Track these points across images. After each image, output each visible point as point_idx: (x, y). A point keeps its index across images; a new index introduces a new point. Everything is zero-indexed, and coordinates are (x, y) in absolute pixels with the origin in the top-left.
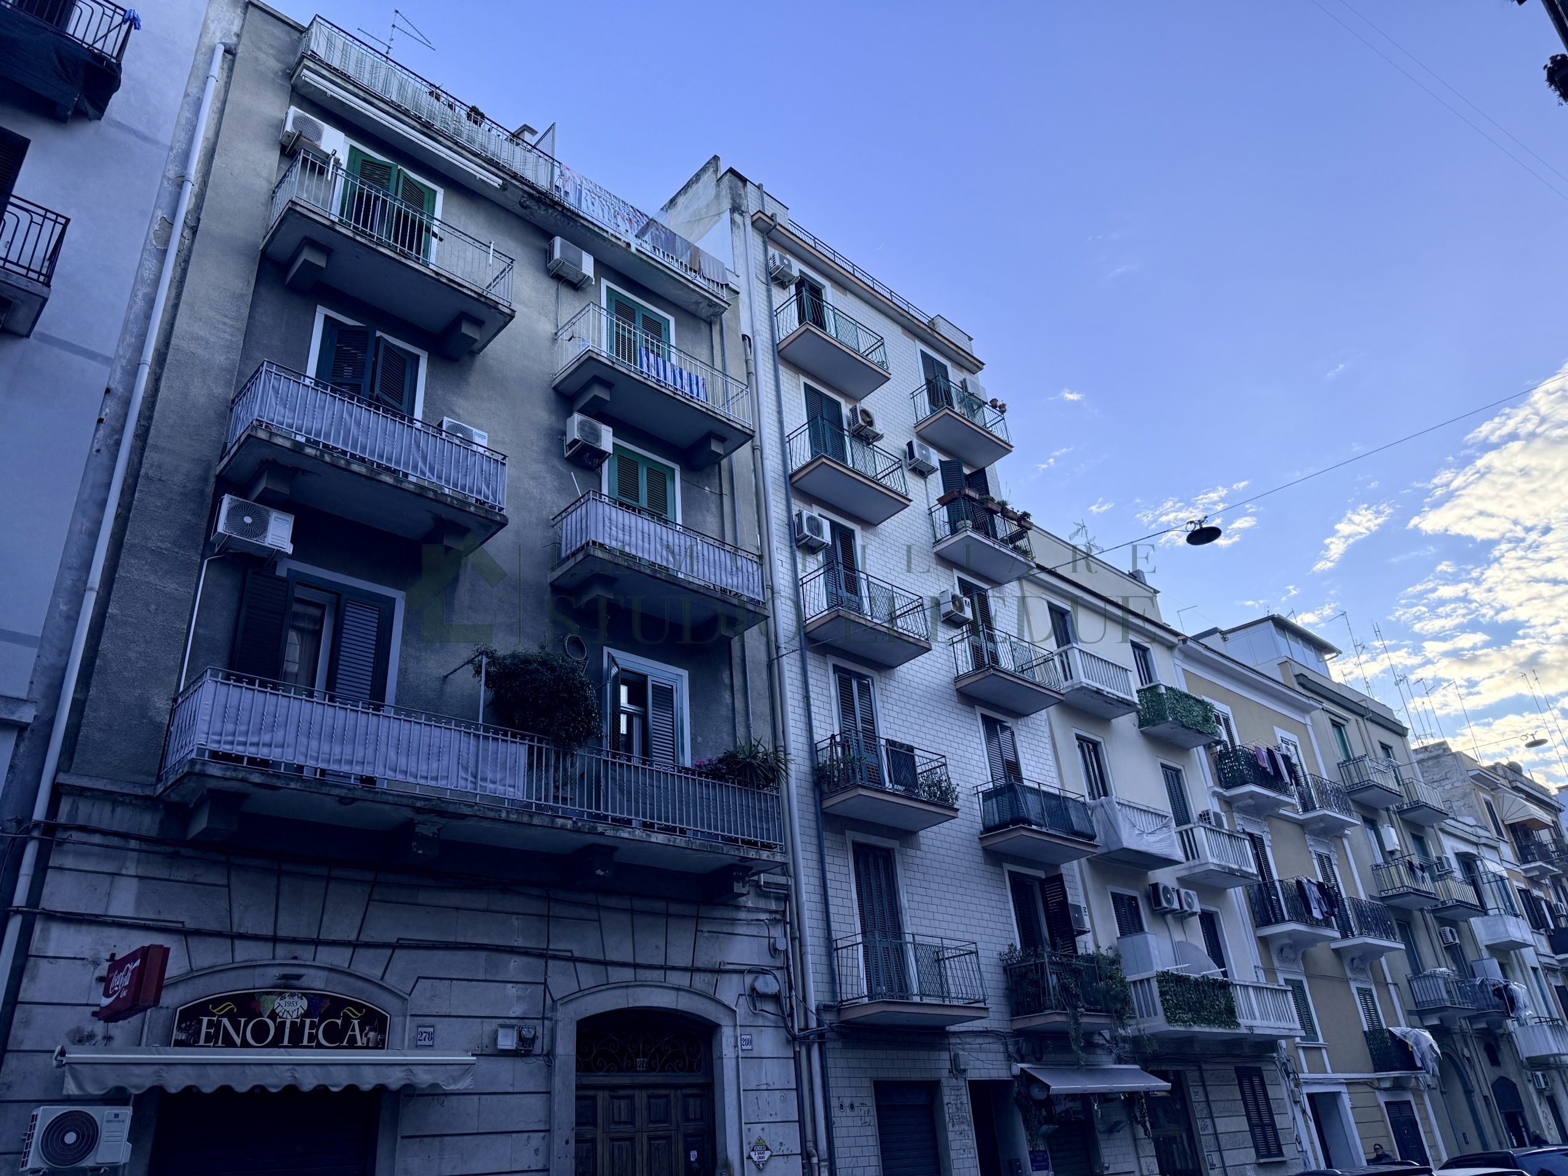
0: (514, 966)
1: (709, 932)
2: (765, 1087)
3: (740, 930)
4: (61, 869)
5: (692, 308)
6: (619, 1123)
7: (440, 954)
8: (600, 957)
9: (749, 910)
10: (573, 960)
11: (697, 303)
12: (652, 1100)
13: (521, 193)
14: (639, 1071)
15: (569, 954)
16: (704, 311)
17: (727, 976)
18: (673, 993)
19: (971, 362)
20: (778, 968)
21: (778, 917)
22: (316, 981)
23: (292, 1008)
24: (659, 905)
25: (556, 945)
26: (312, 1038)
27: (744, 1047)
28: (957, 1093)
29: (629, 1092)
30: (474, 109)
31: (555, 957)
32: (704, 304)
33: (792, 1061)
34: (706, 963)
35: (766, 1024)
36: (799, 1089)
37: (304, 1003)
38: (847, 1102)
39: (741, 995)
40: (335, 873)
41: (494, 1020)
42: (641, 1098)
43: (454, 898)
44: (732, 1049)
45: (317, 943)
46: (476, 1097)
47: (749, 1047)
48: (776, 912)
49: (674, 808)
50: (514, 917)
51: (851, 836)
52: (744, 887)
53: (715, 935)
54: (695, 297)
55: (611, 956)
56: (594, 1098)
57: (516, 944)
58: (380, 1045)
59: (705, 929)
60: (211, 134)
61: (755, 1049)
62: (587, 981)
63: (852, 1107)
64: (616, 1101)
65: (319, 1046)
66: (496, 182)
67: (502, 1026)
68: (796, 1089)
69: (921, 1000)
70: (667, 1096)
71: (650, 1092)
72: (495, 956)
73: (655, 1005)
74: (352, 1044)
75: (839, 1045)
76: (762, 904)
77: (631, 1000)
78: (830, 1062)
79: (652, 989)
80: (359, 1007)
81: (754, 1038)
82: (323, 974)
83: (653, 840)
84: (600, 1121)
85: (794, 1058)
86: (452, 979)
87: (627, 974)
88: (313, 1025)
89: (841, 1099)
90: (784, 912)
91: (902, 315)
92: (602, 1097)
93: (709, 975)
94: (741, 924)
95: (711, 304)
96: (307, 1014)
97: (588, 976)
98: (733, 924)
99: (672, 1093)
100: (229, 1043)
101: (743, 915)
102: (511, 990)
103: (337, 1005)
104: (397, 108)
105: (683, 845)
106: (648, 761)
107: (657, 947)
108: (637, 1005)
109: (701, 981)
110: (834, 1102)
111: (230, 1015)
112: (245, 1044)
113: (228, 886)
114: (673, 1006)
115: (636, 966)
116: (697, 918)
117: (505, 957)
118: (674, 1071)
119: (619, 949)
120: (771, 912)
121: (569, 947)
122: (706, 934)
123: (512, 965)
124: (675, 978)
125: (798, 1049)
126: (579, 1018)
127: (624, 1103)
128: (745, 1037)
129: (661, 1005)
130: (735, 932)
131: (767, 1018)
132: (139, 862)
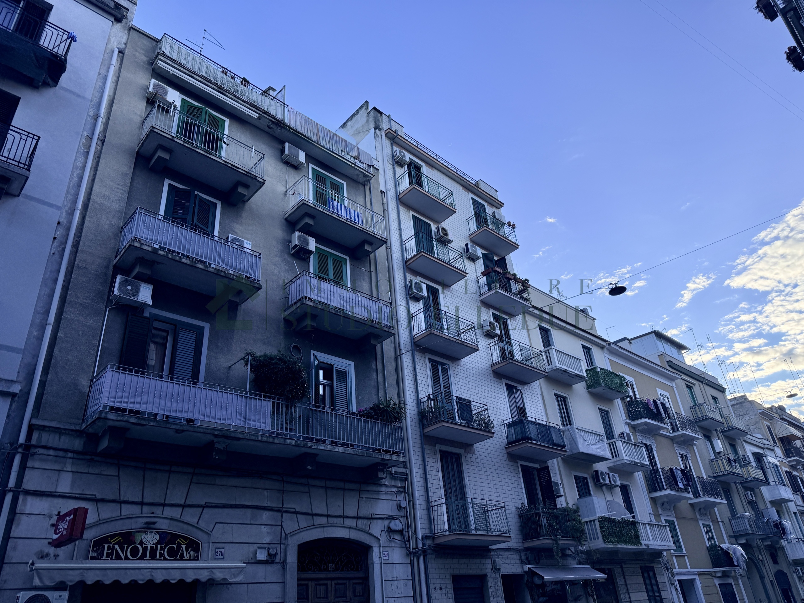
0: (265, 516)
1: (365, 498)
2: (395, 579)
3: (382, 496)
4: (33, 468)
5: (355, 178)
6: (320, 598)
7: (227, 510)
8: (310, 511)
9: (387, 486)
10: (296, 513)
11: (358, 175)
12: (337, 586)
13: (268, 121)
14: (330, 571)
15: (294, 510)
16: (361, 179)
17: (375, 521)
18: (347, 530)
19: (497, 203)
20: (402, 517)
21: (402, 490)
22: (163, 525)
23: (151, 539)
24: (341, 485)
25: (288, 505)
26: (161, 555)
27: (384, 558)
28: (495, 581)
29: (326, 582)
30: (244, 79)
31: (287, 512)
32: (361, 176)
33: (410, 565)
34: (365, 514)
35: (396, 546)
36: (413, 580)
37: (157, 537)
38: (438, 586)
39: (383, 531)
40: (173, 469)
41: (255, 545)
42: (331, 584)
43: (234, 481)
44: (378, 559)
45: (164, 505)
46: (246, 585)
47: (387, 558)
48: (400, 487)
49: (347, 434)
50: (266, 490)
51: (439, 447)
52: (384, 474)
53: (369, 499)
54: (357, 172)
55: (316, 511)
56: (307, 585)
57: (266, 505)
58: (196, 558)
59: (364, 497)
60: (112, 93)
61: (390, 559)
62: (303, 524)
63: (441, 589)
64: (318, 587)
65: (165, 559)
66: (256, 115)
67: (259, 548)
68: (412, 580)
69: (476, 532)
70: (345, 584)
71: (336, 582)
72: (255, 511)
73: (339, 536)
74: (182, 558)
75: (433, 556)
76: (393, 483)
77: (326, 534)
78: (429, 566)
79: (337, 528)
80: (185, 538)
81: (390, 553)
82: (167, 521)
83: (337, 450)
84: (310, 596)
85: (411, 563)
86: (233, 524)
87: (324, 520)
88: (162, 548)
89: (435, 585)
90: (405, 487)
91: (462, 180)
92: (311, 584)
93: (366, 520)
94: (382, 494)
95: (365, 175)
96: (158, 543)
97: (303, 521)
98: (378, 494)
99: (347, 582)
100: (118, 558)
101: (383, 489)
102: (264, 529)
103: (174, 537)
104: (206, 79)
105: (352, 453)
106: (334, 409)
107: (339, 506)
108: (329, 536)
109: (362, 524)
110: (432, 586)
111: (119, 543)
112: (127, 558)
113: (119, 476)
114: (348, 537)
115: (328, 516)
116: (360, 491)
117: (261, 511)
118: (348, 571)
119: (319, 507)
120: (398, 487)
121: (293, 506)
122: (364, 499)
123: (264, 516)
124: (348, 522)
125: (412, 559)
126: (299, 543)
127: (322, 588)
128: (385, 553)
129: (341, 536)
130: (379, 498)
131: (396, 542)
132: (73, 464)
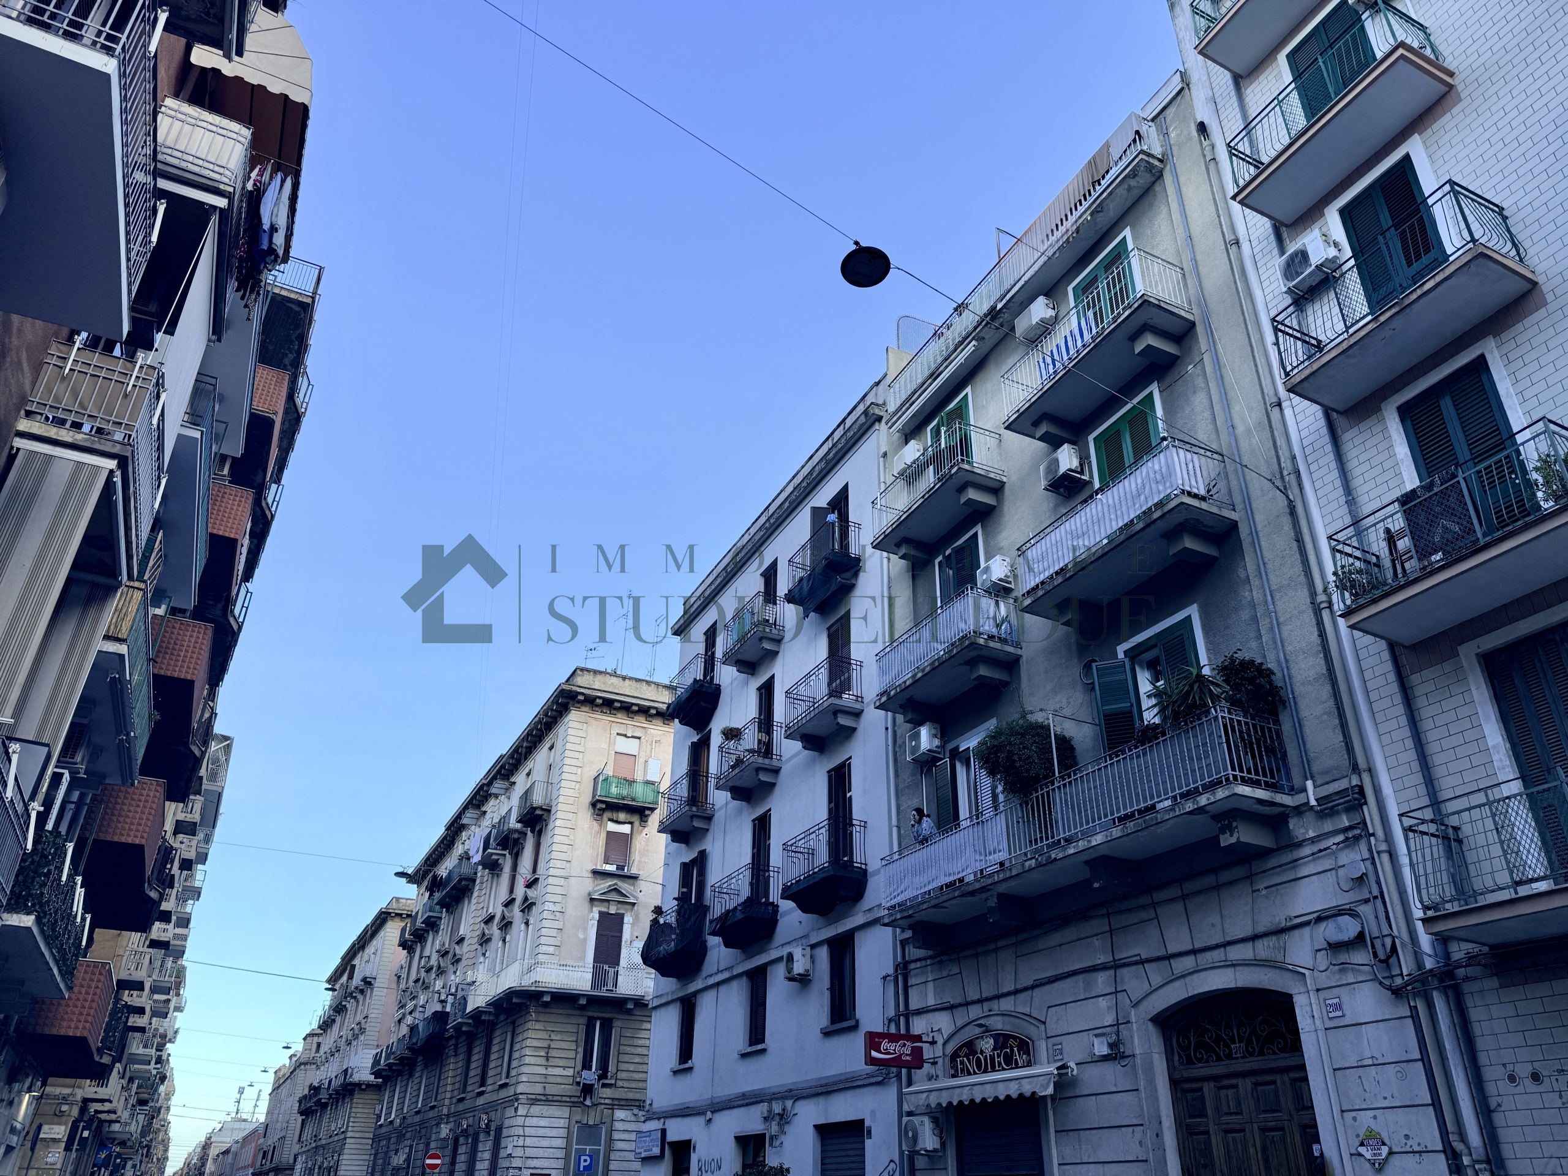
0: (1102, 981)
1: (1266, 888)
2: (1370, 1062)
3: (1304, 871)
4: (912, 986)
5: (1136, 193)
6: (1231, 1114)
7: (1056, 985)
8: (1162, 953)
9: (1313, 841)
10: (1142, 962)
12: (1259, 1088)
13: (986, 329)
14: (1237, 1058)
15: (1137, 958)
16: (1144, 179)
17: (1296, 933)
18: (1230, 971)
20: (1366, 901)
21: (1357, 832)
22: (997, 1024)
23: (987, 1045)
24: (1209, 880)
25: (1122, 954)
26: (999, 1063)
27: (1331, 1015)
29: (1233, 1081)
30: (956, 310)
31: (1125, 965)
33: (1410, 1021)
34: (1268, 925)
35: (1360, 979)
36: (1424, 1059)
37: (992, 1041)
38: (1523, 1071)
39: (1320, 950)
40: (980, 950)
41: (1090, 1032)
42: (1245, 1086)
43: (1056, 938)
44: (1309, 1021)
45: (997, 997)
46: (1093, 1098)
47: (1339, 1013)
48: (1351, 827)
51: (1468, 653)
52: (1231, 835)
53: (1274, 888)
55: (1172, 950)
56: (1201, 1089)
57: (1099, 962)
58: (1029, 1064)
59: (1261, 887)
61: (1348, 1012)
62: (1156, 980)
63: (1536, 1077)
64: (1223, 1092)
65: (1004, 1069)
66: (970, 348)
67: (1097, 1036)
68: (1422, 1060)
70: (1274, 1082)
71: (1253, 1079)
72: (1087, 976)
73: (1214, 988)
74: (1017, 1067)
76: (1328, 826)
77: (1190, 989)
78: (1476, 1014)
79: (1208, 972)
80: (1015, 1038)
81: (1345, 1000)
82: (1000, 1018)
83: (1094, 843)
84: (1209, 1112)
85: (1412, 1016)
86: (1066, 1004)
87: (1188, 962)
88: (999, 1056)
89: (1510, 1067)
90: (1364, 822)
92: (1208, 1088)
93: (1274, 938)
94: (1305, 863)
95: (1133, 174)
96: (994, 1049)
97: (1155, 974)
98: (1295, 867)
99: (1278, 1079)
100: (969, 1074)
101: (1306, 851)
102: (1103, 1002)
103: (1007, 1037)
107: (1213, 925)
109: (1264, 949)
110: (1492, 1074)
111: (967, 1056)
112: (975, 1073)
113: (961, 973)
114: (1232, 985)
115: (1194, 952)
116: (1250, 878)
117: (1094, 974)
118: (1274, 1053)
119: (1178, 939)
120: (1346, 830)
121: (1136, 953)
122: (1264, 892)
123: (1100, 980)
124: (1236, 953)
125: (1412, 1004)
126: (1149, 1017)
127: (1230, 1092)
128: (1328, 1002)
129: (1220, 987)
130: (1300, 875)
131: (1359, 971)
132: (932, 971)
